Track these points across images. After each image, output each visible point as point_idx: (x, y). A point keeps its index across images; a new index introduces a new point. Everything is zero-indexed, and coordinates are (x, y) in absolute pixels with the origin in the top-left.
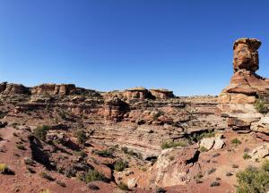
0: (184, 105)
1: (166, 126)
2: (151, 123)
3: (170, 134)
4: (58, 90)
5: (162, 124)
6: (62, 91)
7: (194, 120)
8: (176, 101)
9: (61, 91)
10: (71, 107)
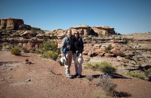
0: (126, 42)
1: (119, 58)
2: (103, 55)
3: (125, 66)
4: (5, 25)
5: (115, 56)
6: (10, 25)
7: (138, 56)
8: (118, 37)
9: (8, 26)
10: (22, 42)
